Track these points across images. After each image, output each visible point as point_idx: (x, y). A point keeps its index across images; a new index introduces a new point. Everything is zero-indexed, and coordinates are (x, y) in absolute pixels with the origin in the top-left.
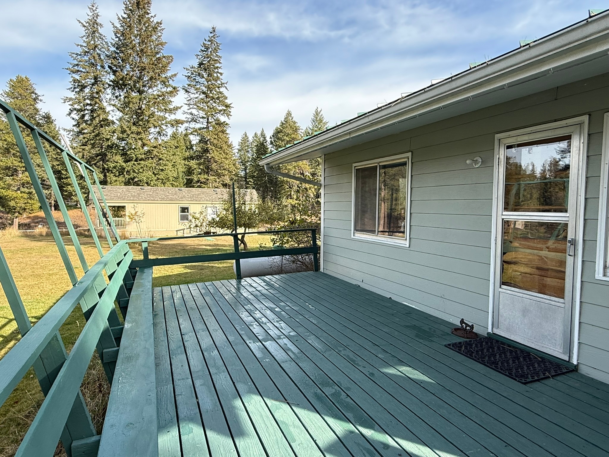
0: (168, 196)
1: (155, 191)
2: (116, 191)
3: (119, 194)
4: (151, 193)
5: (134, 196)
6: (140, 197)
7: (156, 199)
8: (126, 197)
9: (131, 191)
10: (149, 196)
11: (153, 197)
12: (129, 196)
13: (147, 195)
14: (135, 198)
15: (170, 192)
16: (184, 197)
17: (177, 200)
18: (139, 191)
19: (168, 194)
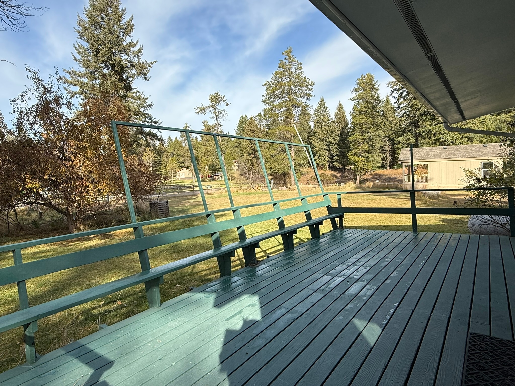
0: (470, 153)
1: (458, 149)
2: (421, 151)
3: (423, 154)
4: (453, 152)
5: (437, 155)
6: (442, 156)
7: (457, 157)
8: (429, 157)
9: (434, 151)
10: (450, 154)
11: (454, 155)
12: (431, 155)
13: (449, 153)
14: (437, 157)
15: (473, 149)
16: (488, 153)
17: (479, 156)
18: (441, 150)
19: (470, 151)
